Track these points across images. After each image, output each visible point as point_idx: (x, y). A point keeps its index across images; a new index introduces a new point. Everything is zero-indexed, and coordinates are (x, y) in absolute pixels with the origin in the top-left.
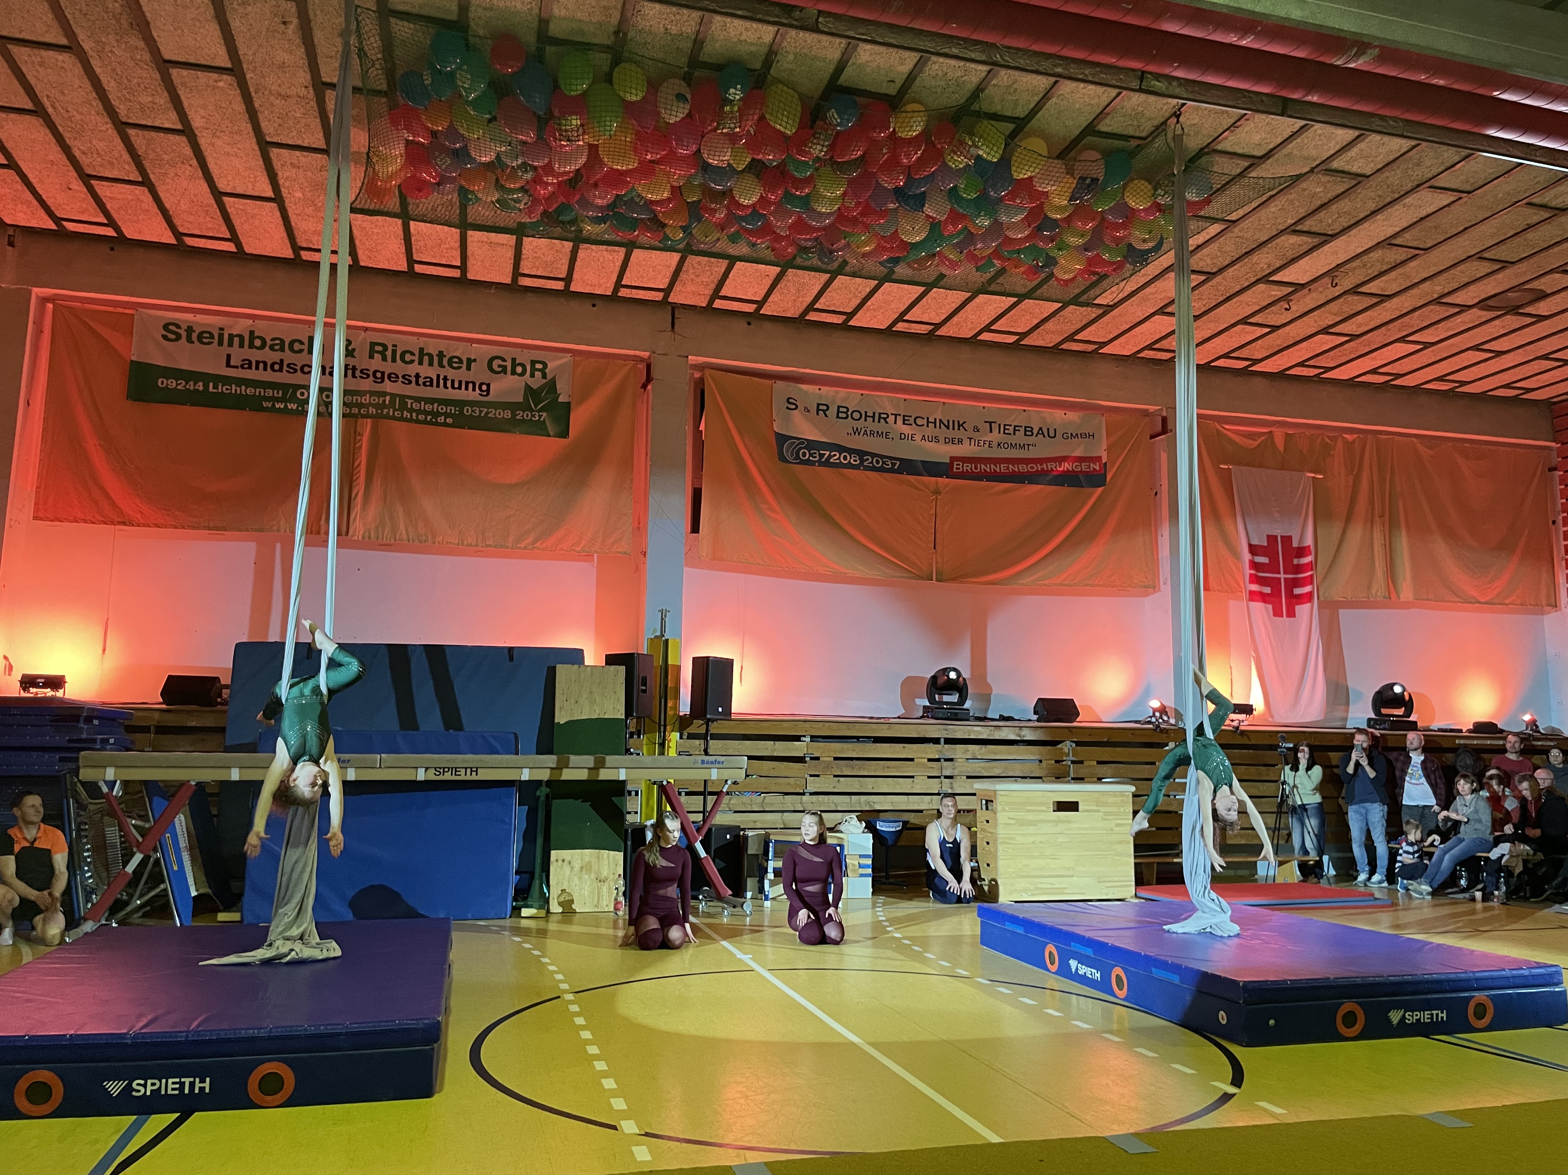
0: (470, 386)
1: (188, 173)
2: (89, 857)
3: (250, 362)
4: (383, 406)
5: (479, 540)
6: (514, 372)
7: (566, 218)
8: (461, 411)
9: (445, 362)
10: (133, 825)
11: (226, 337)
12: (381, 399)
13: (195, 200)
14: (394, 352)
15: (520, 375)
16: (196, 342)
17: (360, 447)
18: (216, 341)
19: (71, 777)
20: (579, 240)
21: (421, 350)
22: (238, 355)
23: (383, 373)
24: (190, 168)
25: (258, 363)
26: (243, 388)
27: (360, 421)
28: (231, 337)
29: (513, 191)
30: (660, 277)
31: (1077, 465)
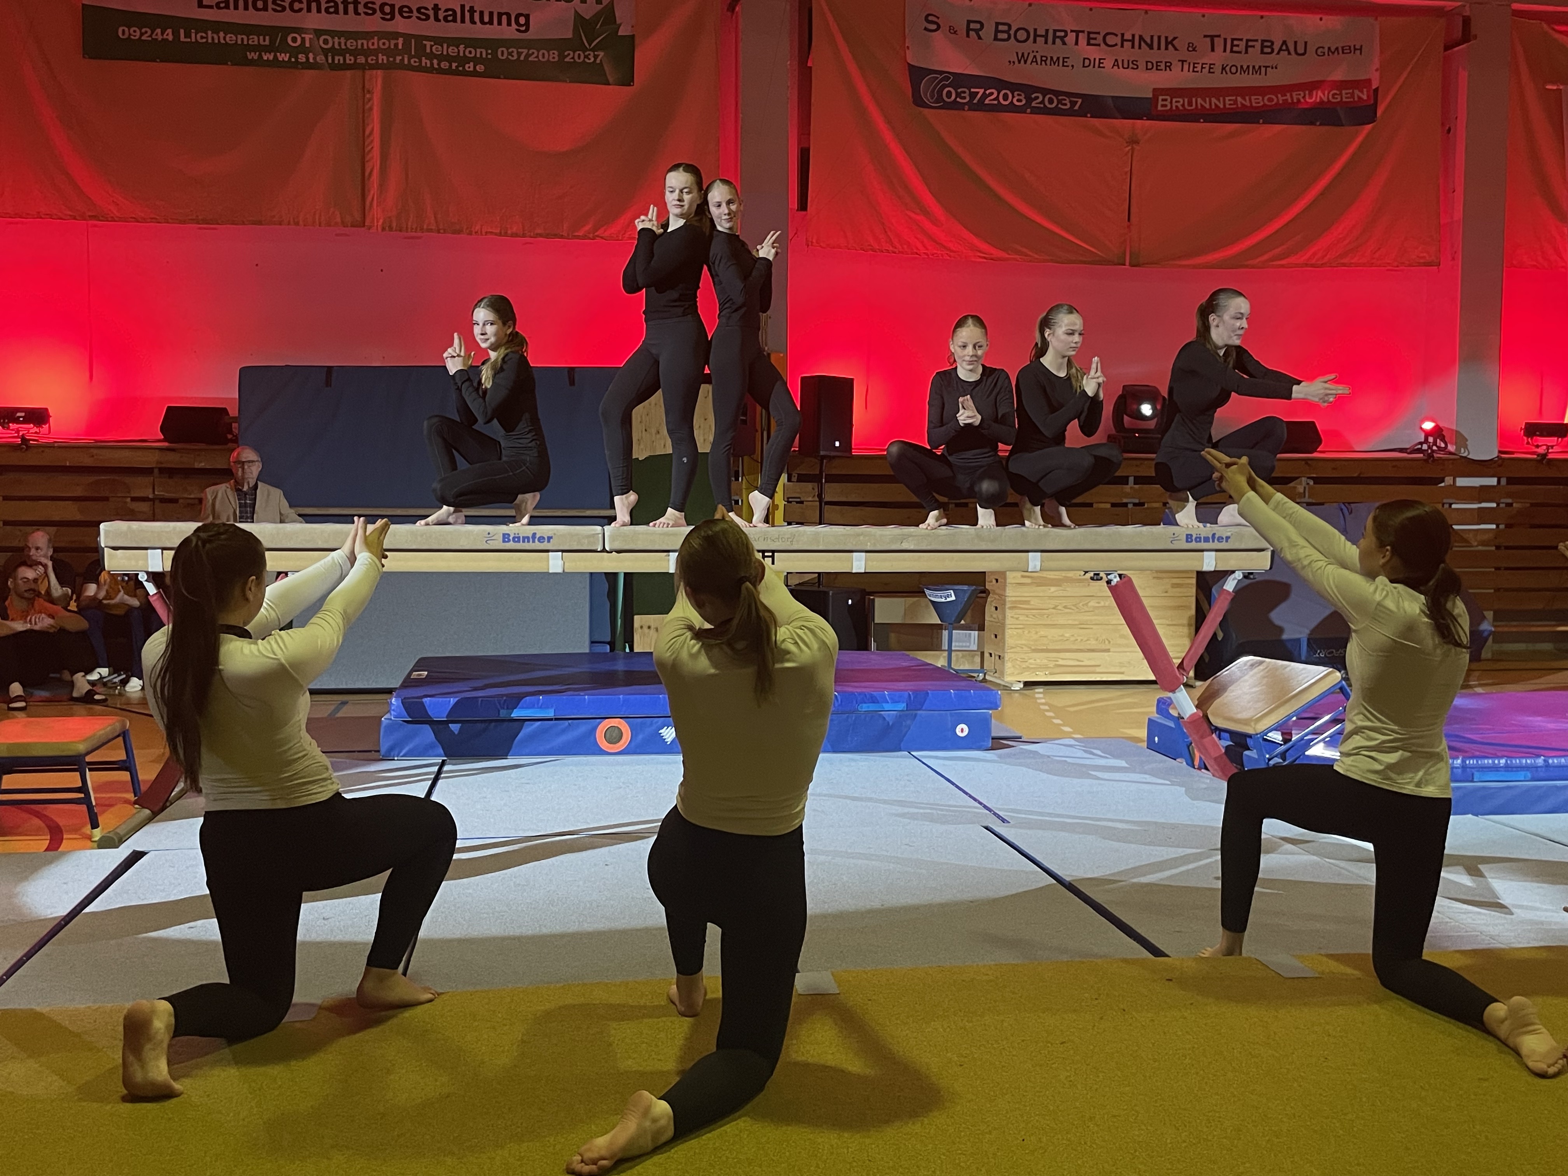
0: (504, 18)
4: (395, 51)
5: (526, 228)
8: (495, 54)
12: (393, 42)
17: (371, 109)
23: (392, 6)
26: (222, 34)
27: (368, 73)
31: (1336, 94)
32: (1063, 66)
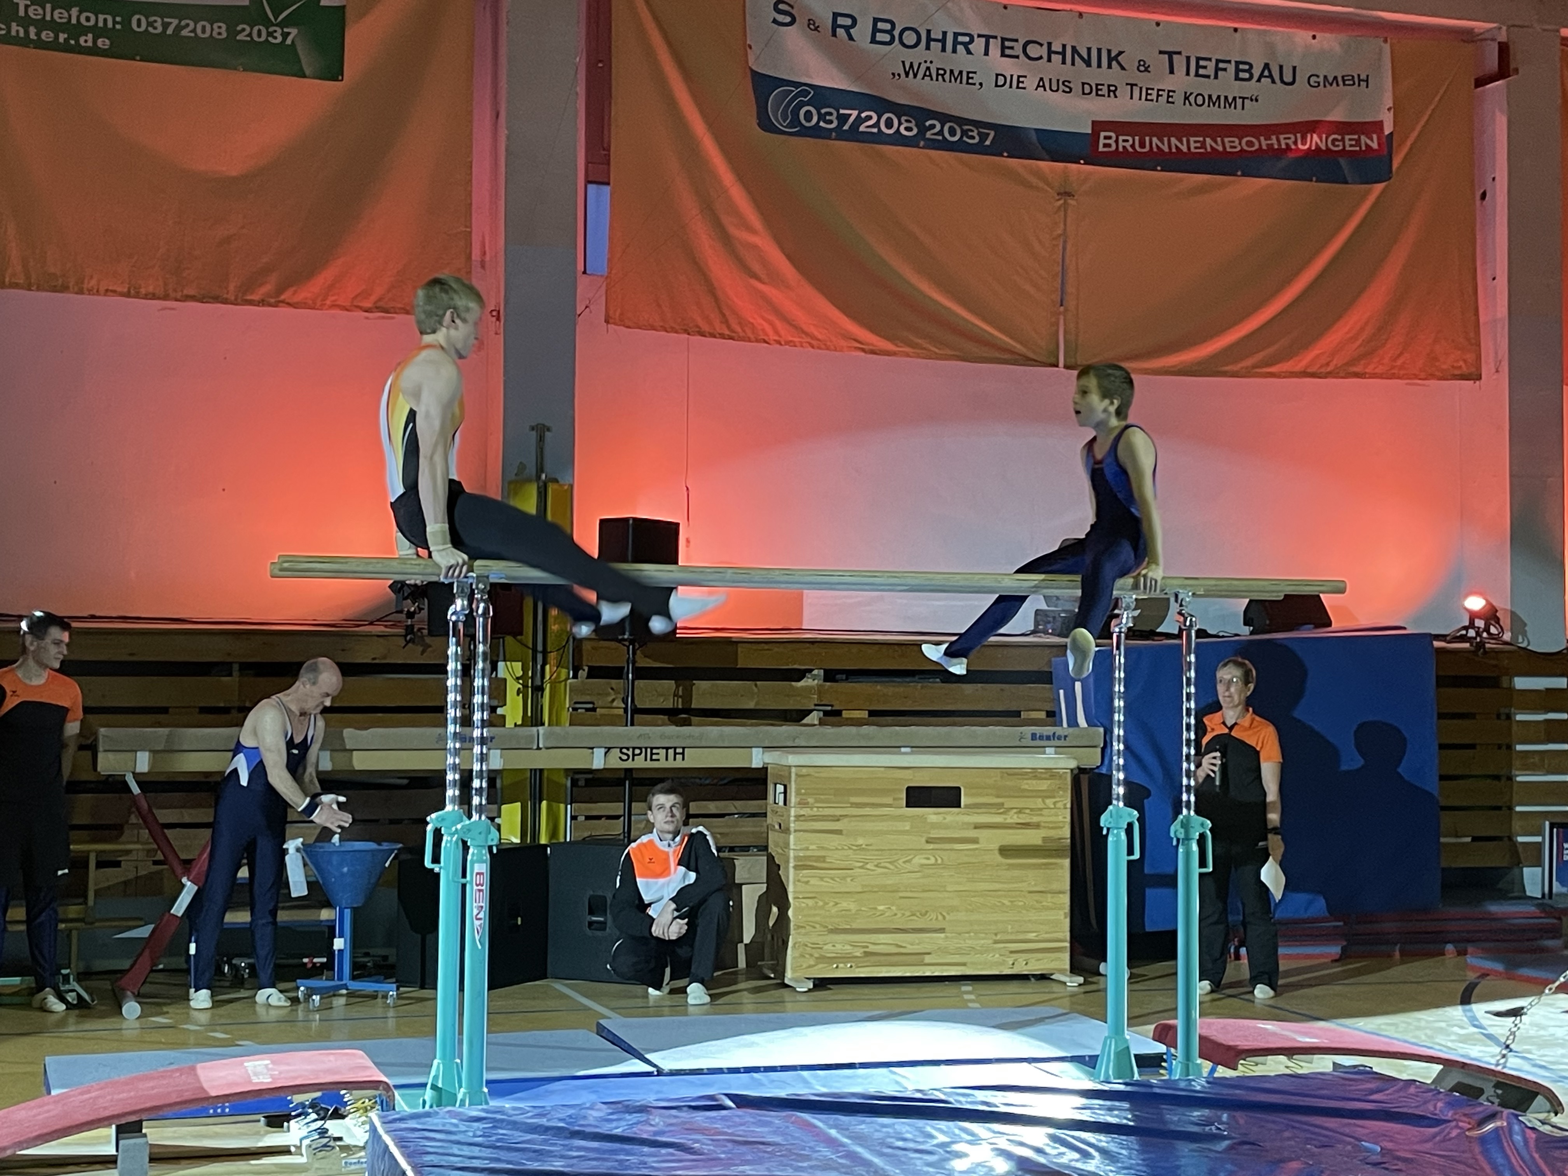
8: (127, 23)
31: (1337, 140)
32: (968, 83)
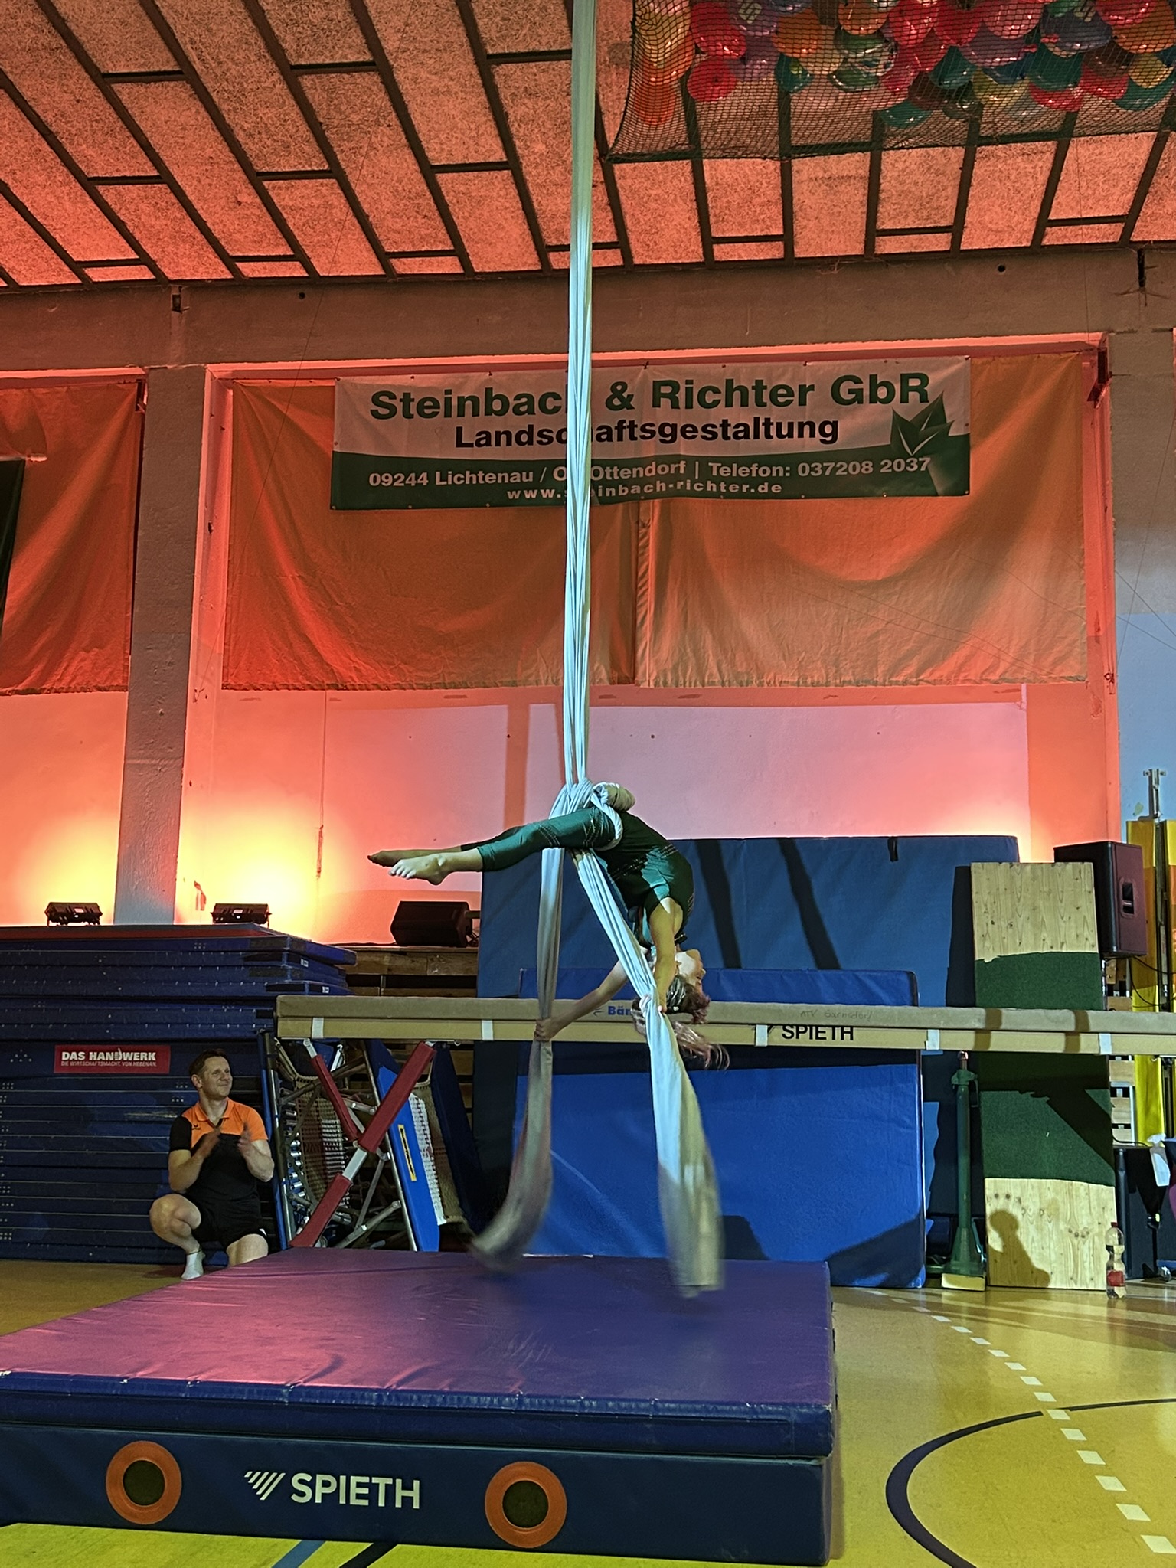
0: (807, 429)
1: (385, 139)
2: (299, 1158)
3: (488, 434)
4: (676, 477)
5: (831, 675)
6: (874, 399)
7: (951, 83)
8: (794, 471)
9: (766, 398)
10: (354, 1110)
11: (455, 402)
12: (673, 467)
13: (400, 189)
14: (689, 391)
15: (883, 402)
16: (416, 414)
17: (646, 545)
18: (442, 410)
19: (271, 1038)
20: (974, 141)
21: (729, 383)
22: (471, 427)
23: (674, 427)
24: (388, 131)
25: (498, 434)
26: (481, 473)
27: (644, 505)
28: (461, 400)
29: (861, 42)
30: (1117, 191)
